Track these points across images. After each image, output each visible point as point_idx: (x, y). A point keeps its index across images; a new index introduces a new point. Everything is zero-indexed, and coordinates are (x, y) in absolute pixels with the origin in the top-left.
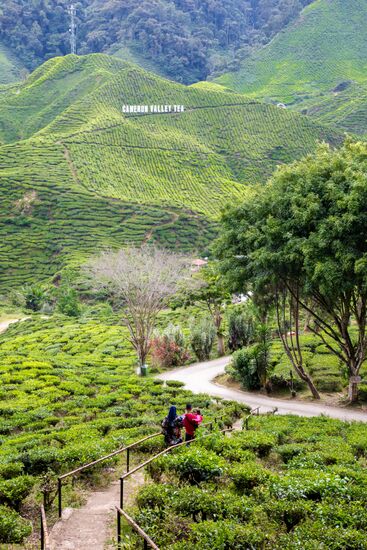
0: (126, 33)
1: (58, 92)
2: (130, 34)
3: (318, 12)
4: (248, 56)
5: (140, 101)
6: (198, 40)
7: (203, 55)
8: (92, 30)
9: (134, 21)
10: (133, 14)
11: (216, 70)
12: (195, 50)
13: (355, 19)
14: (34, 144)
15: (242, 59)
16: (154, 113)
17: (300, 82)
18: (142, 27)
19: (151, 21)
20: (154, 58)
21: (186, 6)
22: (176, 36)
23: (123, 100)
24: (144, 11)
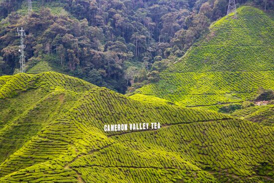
0: (44, 48)
1: (13, 111)
2: (48, 48)
3: (227, 27)
4: (165, 68)
5: (116, 120)
6: (113, 53)
7: (120, 67)
8: (7, 45)
9: (51, 36)
10: (48, 30)
11: (135, 81)
12: (112, 62)
13: (263, 33)
14: (44, 171)
15: (160, 71)
16: (133, 131)
17: (221, 92)
18: (60, 42)
19: (68, 36)
20: (72, 70)
21: (95, 21)
22: (93, 50)
23: (101, 119)
24: (60, 27)
